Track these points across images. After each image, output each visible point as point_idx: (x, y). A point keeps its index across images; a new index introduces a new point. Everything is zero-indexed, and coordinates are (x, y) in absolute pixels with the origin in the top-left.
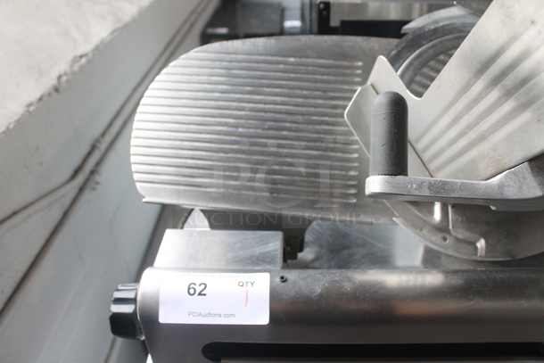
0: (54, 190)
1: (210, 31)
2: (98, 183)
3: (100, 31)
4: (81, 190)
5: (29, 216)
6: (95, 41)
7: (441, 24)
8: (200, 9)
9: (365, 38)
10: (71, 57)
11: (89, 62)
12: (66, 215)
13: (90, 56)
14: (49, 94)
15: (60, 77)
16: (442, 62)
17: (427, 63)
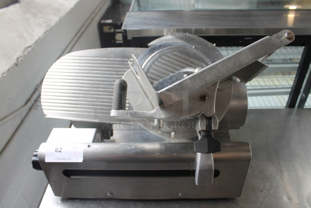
0: (17, 110)
1: (103, 21)
2: (38, 106)
3: (39, 33)
4: (30, 109)
5: (5, 123)
6: (36, 38)
7: (163, 43)
8: (96, 11)
9: (135, 48)
10: (23, 48)
11: (32, 49)
12: (22, 121)
13: (33, 46)
14: (13, 67)
15: (18, 59)
16: (163, 59)
17: (156, 60)
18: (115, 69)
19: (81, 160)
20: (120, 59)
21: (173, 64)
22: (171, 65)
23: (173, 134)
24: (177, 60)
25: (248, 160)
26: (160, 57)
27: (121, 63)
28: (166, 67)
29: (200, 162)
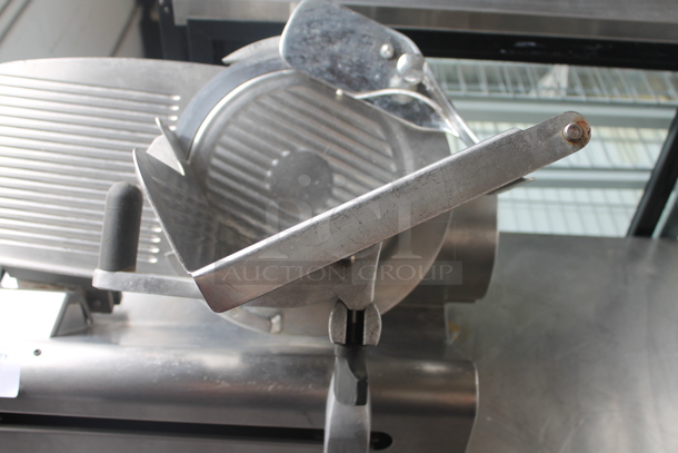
7: (266, 58)
16: (263, 106)
17: (244, 108)
18: (127, 123)
19: (13, 393)
20: (143, 94)
21: (292, 121)
22: (285, 125)
23: (276, 320)
24: (302, 112)
25: (469, 412)
26: (256, 100)
27: (145, 105)
28: (269, 131)
29: (333, 418)
